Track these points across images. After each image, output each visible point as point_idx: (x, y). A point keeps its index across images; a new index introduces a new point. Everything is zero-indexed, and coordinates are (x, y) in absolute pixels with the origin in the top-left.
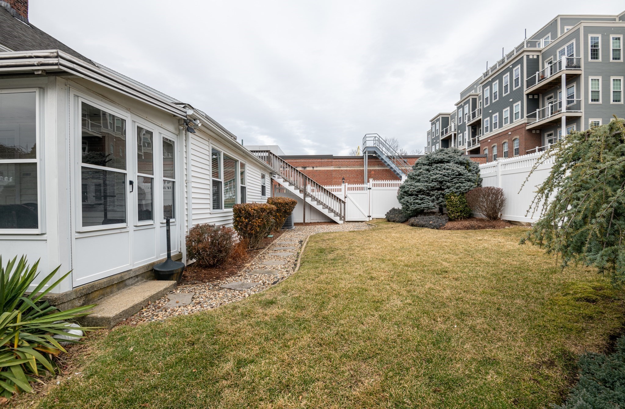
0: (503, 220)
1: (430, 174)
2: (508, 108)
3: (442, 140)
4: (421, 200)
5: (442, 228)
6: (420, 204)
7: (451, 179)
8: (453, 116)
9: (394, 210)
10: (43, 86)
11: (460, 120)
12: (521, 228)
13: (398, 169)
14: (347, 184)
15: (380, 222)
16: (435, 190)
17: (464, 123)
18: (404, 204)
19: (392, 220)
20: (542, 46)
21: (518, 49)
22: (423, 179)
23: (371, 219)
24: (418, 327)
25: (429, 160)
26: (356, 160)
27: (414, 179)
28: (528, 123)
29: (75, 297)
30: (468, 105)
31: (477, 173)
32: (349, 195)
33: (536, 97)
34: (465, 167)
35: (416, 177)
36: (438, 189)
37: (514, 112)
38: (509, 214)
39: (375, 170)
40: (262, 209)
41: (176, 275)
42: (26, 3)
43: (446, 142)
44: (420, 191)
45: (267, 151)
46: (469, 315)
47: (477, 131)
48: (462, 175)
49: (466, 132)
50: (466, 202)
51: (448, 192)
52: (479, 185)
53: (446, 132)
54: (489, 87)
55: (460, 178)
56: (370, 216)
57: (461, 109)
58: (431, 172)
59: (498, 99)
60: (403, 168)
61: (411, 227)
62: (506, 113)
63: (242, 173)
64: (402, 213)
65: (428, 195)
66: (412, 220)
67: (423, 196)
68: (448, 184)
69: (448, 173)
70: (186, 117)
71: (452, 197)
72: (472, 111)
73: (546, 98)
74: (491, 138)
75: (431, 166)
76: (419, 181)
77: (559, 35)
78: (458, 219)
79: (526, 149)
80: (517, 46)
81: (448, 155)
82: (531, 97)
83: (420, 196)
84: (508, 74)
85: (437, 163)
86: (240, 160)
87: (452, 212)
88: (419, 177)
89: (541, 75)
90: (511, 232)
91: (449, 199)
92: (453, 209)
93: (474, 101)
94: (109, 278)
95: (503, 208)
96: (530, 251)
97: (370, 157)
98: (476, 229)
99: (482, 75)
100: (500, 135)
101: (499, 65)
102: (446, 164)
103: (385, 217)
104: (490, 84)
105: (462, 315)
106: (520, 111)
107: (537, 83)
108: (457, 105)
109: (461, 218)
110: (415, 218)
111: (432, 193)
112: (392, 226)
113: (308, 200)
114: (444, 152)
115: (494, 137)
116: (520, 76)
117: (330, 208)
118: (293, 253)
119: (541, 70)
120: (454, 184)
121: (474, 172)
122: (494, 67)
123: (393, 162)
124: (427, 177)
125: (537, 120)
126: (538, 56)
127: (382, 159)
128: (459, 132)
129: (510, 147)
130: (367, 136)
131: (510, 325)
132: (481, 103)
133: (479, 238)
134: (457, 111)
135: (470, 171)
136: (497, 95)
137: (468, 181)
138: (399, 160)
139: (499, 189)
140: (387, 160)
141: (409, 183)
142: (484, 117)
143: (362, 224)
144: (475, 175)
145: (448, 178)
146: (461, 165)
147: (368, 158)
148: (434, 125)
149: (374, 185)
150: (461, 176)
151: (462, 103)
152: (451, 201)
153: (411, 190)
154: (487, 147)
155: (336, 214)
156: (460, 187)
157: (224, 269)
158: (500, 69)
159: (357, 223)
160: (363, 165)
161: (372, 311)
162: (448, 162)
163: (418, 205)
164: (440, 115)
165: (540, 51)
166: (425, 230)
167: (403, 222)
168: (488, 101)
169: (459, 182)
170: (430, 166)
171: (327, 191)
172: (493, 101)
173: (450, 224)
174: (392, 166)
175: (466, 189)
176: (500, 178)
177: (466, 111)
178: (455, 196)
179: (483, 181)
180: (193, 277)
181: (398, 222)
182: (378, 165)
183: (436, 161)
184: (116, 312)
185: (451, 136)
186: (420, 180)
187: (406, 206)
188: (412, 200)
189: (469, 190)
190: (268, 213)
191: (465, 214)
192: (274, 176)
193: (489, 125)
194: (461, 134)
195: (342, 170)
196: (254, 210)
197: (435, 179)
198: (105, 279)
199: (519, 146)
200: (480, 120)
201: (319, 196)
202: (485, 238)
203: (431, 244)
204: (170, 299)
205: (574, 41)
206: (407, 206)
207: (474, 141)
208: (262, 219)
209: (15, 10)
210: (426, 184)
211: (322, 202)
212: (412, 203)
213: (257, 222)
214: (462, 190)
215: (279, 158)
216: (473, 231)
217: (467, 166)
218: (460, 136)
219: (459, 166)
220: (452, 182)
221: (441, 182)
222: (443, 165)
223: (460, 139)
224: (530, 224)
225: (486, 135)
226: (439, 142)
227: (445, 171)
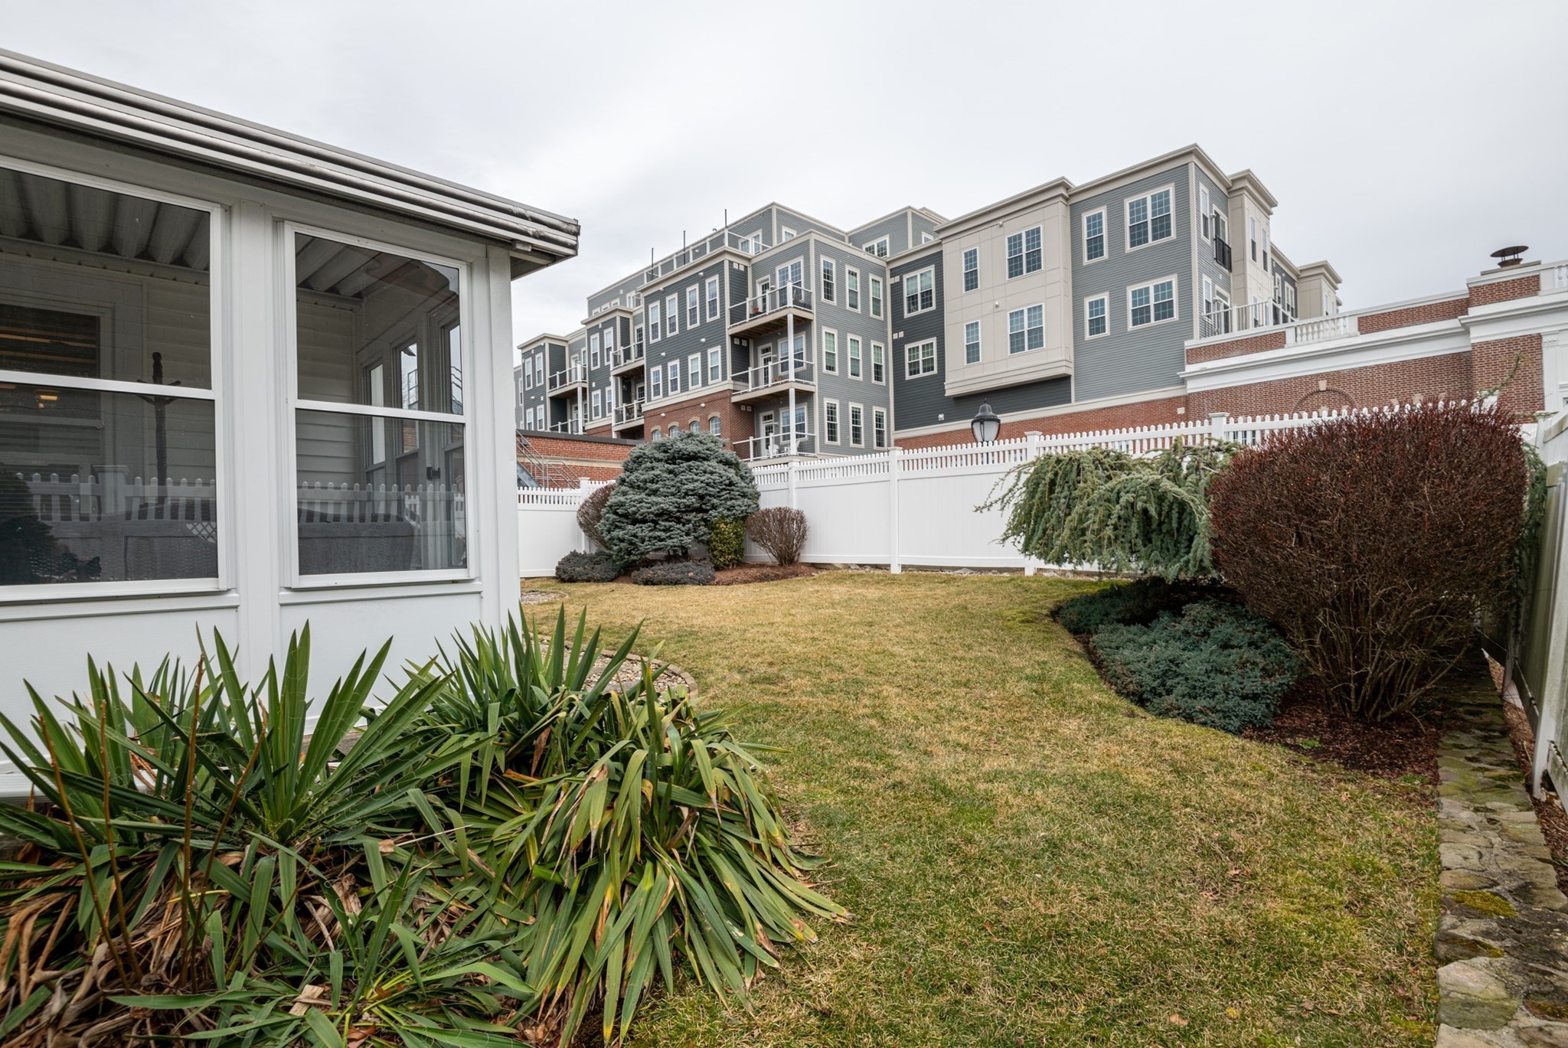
0: (804, 563)
1: (678, 479)
2: (698, 355)
3: (552, 398)
4: (666, 530)
5: (711, 583)
6: (662, 540)
7: (718, 492)
8: (575, 346)
11: (595, 360)
12: (835, 573)
16: (692, 511)
17: (605, 368)
20: (751, 250)
21: (713, 241)
22: (665, 490)
27: (640, 488)
28: (734, 391)
30: (611, 329)
31: (751, 482)
33: (744, 343)
34: (734, 470)
35: (648, 485)
36: (699, 510)
37: (710, 366)
38: (810, 554)
43: (562, 405)
44: (663, 514)
47: (633, 390)
48: (734, 485)
49: (612, 388)
51: (715, 516)
53: (563, 381)
54: (658, 303)
55: (731, 490)
57: (597, 335)
58: (680, 477)
59: (677, 331)
62: (694, 363)
64: (599, 562)
65: (678, 520)
66: (644, 573)
67: (669, 523)
68: (715, 501)
69: (712, 480)
71: (722, 525)
72: (622, 345)
73: (760, 348)
74: (667, 409)
75: (679, 464)
76: (655, 492)
77: (775, 244)
78: (729, 564)
79: (732, 440)
82: (737, 342)
83: (662, 523)
84: (696, 287)
85: (688, 459)
87: (722, 553)
88: (655, 486)
89: (752, 304)
90: (823, 581)
91: (716, 528)
92: (723, 548)
93: (625, 322)
100: (685, 405)
101: (678, 265)
102: (705, 462)
103: (553, 573)
104: (661, 297)
106: (720, 364)
107: (747, 318)
108: (584, 323)
109: (732, 565)
111: (685, 517)
115: (671, 409)
116: (718, 298)
119: (752, 295)
120: (723, 502)
121: (747, 480)
122: (667, 265)
124: (674, 486)
125: (750, 389)
126: (746, 268)
128: (594, 385)
132: (640, 330)
134: (586, 336)
135: (742, 478)
136: (675, 323)
137: (743, 496)
142: (652, 363)
144: (750, 485)
145: (714, 490)
146: (729, 467)
148: (530, 359)
150: (732, 487)
151: (599, 323)
152: (720, 533)
154: (658, 427)
156: (733, 507)
158: (681, 273)
164: (545, 337)
165: (749, 259)
166: (682, 589)
167: (612, 580)
168: (657, 330)
169: (731, 498)
172: (669, 335)
173: (720, 576)
175: (741, 512)
176: (794, 493)
177: (609, 341)
178: (726, 524)
179: (761, 498)
181: (600, 580)
183: (684, 454)
185: (574, 392)
186: (657, 490)
188: (645, 532)
189: (745, 512)
193: (661, 382)
194: (599, 392)
197: (691, 490)
199: (720, 432)
200: (643, 366)
205: (801, 259)
206: (634, 544)
207: (629, 411)
210: (674, 500)
214: (737, 511)
218: (597, 396)
219: (726, 467)
220: (721, 496)
221: (701, 497)
222: (701, 463)
223: (596, 402)
224: (847, 566)
225: (654, 402)
226: (544, 402)
227: (708, 475)
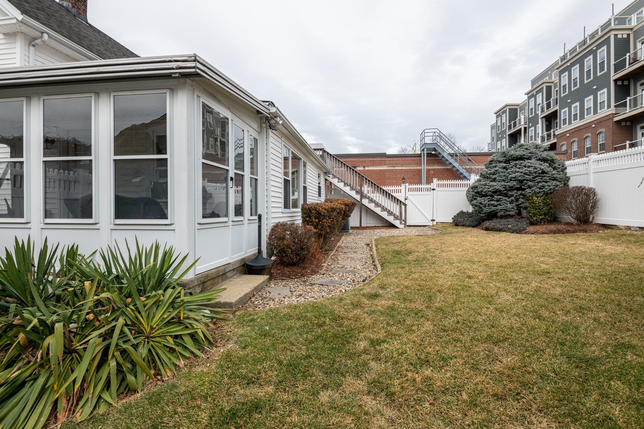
0: (596, 224)
1: (507, 172)
2: (591, 97)
3: (509, 135)
4: (497, 201)
5: (523, 232)
6: (496, 206)
7: (533, 178)
8: (522, 107)
9: (462, 212)
10: (172, 87)
11: (532, 112)
12: (619, 232)
13: (462, 168)
14: (407, 184)
15: (447, 227)
16: (514, 190)
17: (537, 115)
18: (476, 206)
19: (461, 224)
20: (634, 23)
21: (603, 27)
22: (500, 178)
23: (435, 223)
24: (539, 319)
25: (505, 157)
26: (412, 158)
27: (488, 178)
28: (616, 114)
29: (197, 284)
30: (541, 94)
31: (562, 171)
32: (409, 197)
33: (626, 83)
34: (550, 164)
35: (491, 176)
36: (518, 189)
37: (599, 102)
38: (603, 217)
39: (434, 170)
40: (332, 208)
41: (267, 270)
42: (86, 2)
43: (514, 137)
44: (496, 192)
45: (321, 149)
46: (590, 309)
47: (553, 124)
48: (546, 173)
49: (540, 125)
50: (551, 204)
51: (530, 193)
52: (566, 185)
53: (515, 125)
54: (567, 73)
55: (543, 177)
56: (434, 220)
57: (533, 99)
58: (509, 170)
59: (578, 86)
60: (467, 167)
61: (486, 232)
62: (589, 102)
63: (305, 172)
64: (471, 217)
65: (506, 195)
66: (487, 224)
67: (500, 197)
68: (530, 183)
69: (530, 171)
70: (270, 115)
71: (534, 198)
72: (546, 101)
73: (638, 84)
74: (570, 132)
75: (509, 163)
76: (494, 180)
78: (541, 222)
79: (613, 144)
80: (602, 24)
81: (528, 151)
82: (619, 83)
83: (496, 197)
84: (591, 57)
85: (516, 160)
86: (303, 159)
87: (535, 215)
88: (494, 176)
89: (632, 57)
90: (608, 236)
91: (530, 200)
92: (536, 212)
93: (549, 89)
94: (216, 269)
95: (595, 210)
96: (636, 255)
97: (429, 155)
98: (564, 233)
99: (558, 58)
100: (582, 128)
101: (580, 47)
102: (527, 161)
103: (451, 221)
104: (568, 69)
105: (581, 309)
106: (606, 99)
107: (627, 66)
108: (527, 94)
109: (545, 222)
110: (490, 221)
111: (510, 193)
112: (463, 230)
113: (365, 202)
114: (524, 147)
115: (573, 131)
116: (606, 60)
117: (389, 211)
118: (365, 255)
119: (632, 51)
120: (536, 184)
121: (559, 170)
122: (574, 50)
123: (456, 160)
124: (504, 176)
125: (628, 111)
126: (629, 35)
127: (443, 157)
128: (530, 125)
129: (595, 142)
130: (426, 131)
131: (636, 318)
132: (557, 91)
133: (572, 242)
134: (527, 101)
135: (555, 168)
136: (577, 82)
137: (553, 180)
138: (463, 158)
139: (590, 189)
140: (449, 158)
141: (483, 183)
142: (561, 108)
143: (424, 228)
144: (561, 173)
145: (530, 177)
146: (544, 162)
147: (427, 156)
148: (500, 118)
149: (439, 186)
150: (545, 175)
151: (534, 92)
152: (533, 203)
153: (485, 190)
154: (565, 142)
155: (396, 218)
156: (544, 187)
157: (304, 268)
158: (581, 52)
159: (419, 228)
160: (420, 164)
161: (486, 304)
162: (529, 158)
163: (494, 206)
164: (506, 106)
165: (631, 29)
166: (503, 234)
167: (474, 226)
168: (566, 89)
169: (543, 181)
170: (507, 163)
171: (386, 192)
172: (573, 89)
173: (532, 228)
174: (454, 165)
175: (550, 189)
176: (592, 176)
177: (539, 100)
178: (538, 197)
179: (571, 180)
180: (279, 274)
181: (469, 226)
182: (438, 164)
183: (514, 157)
184: (235, 299)
185: (520, 130)
186: (495, 179)
187: (479, 208)
188: (486, 202)
189: (554, 190)
190: (338, 213)
191: (549, 216)
192: (329, 175)
193: (567, 117)
194: (533, 128)
195: (396, 170)
196: (325, 209)
197: (515, 178)
198: (214, 270)
199: (605, 140)
200: (557, 110)
201: (378, 198)
202: (579, 242)
203: (518, 248)
204: (271, 291)
206: (481, 208)
207: (549, 135)
208: (333, 219)
209: (75, 10)
210: (503, 183)
211: (380, 204)
212: (487, 205)
213: (327, 222)
214: (546, 189)
215: (333, 157)
216: (562, 235)
217: (552, 164)
218: (532, 130)
219: (542, 163)
220: (535, 181)
221: (521, 181)
222: (523, 162)
223: (531, 133)
224: (629, 228)
225: (564, 128)
226: (505, 138)
227: (526, 168)
